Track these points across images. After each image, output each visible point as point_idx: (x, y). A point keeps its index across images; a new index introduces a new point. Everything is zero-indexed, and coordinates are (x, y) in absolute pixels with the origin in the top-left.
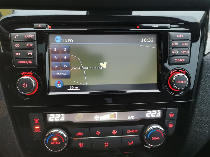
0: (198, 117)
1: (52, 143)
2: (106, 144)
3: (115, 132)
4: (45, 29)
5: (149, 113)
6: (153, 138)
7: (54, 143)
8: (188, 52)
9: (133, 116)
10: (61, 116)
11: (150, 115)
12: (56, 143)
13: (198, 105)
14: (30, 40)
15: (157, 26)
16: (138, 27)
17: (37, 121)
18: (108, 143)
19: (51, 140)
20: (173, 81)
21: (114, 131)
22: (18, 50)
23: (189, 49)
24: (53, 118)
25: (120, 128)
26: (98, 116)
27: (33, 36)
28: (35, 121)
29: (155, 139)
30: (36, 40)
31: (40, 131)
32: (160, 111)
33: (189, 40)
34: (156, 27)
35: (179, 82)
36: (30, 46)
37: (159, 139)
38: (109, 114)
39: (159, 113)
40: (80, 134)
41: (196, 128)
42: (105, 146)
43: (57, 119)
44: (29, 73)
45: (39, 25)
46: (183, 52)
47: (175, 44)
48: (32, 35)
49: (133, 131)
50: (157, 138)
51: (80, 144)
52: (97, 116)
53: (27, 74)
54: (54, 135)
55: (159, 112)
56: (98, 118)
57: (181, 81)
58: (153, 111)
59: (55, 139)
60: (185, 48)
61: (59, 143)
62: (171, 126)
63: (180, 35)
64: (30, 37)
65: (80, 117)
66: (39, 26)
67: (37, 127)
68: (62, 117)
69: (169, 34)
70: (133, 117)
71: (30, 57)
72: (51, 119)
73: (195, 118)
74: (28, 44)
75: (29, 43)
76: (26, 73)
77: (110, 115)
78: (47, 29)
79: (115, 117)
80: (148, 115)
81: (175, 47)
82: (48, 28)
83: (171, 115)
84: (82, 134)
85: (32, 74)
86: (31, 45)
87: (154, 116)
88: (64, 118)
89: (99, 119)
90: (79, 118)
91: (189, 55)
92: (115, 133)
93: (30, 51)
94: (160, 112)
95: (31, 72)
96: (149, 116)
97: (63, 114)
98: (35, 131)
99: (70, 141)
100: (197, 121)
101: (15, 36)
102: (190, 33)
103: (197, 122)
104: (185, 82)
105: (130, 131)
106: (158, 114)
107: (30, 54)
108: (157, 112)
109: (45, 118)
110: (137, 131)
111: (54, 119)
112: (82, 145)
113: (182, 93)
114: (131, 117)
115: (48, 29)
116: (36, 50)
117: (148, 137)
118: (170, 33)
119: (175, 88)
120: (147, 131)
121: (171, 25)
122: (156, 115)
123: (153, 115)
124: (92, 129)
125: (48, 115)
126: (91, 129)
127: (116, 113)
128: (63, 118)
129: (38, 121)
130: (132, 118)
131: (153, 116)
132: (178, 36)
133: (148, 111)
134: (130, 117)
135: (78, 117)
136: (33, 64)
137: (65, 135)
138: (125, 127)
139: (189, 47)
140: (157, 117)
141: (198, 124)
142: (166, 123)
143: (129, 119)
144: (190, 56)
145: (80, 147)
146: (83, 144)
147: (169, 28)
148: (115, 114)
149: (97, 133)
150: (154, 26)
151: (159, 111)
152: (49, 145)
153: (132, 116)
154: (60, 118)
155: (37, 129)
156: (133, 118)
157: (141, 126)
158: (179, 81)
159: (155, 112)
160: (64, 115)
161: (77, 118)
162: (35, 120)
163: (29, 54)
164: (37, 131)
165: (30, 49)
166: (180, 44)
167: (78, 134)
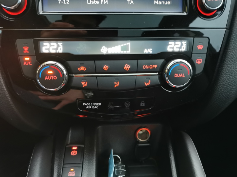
0: (233, 53)
1: (46, 78)
2: (117, 84)
5: (171, 45)
6: (176, 75)
7: (50, 78)
9: (151, 49)
10: (58, 46)
11: (173, 48)
12: (51, 78)
13: (234, 38)
17: (26, 49)
18: (118, 83)
19: (45, 74)
21: (126, 66)
28: (24, 50)
29: (179, 76)
31: (30, 63)
32: (185, 42)
37: (184, 76)
38: (120, 44)
40: (82, 68)
41: (231, 68)
42: (115, 87)
43: (53, 49)
50: (181, 74)
51: (83, 83)
54: (49, 67)
55: (184, 44)
56: (106, 50)
59: (50, 72)
61: (55, 78)
62: (199, 62)
67: (27, 59)
68: (59, 48)
70: (151, 51)
72: (46, 49)
73: (229, 55)
79: (128, 50)
80: (170, 48)
83: (200, 47)
84: (85, 69)
87: (178, 50)
88: (62, 48)
89: (107, 51)
92: (128, 69)
96: (171, 50)
98: (25, 64)
100: (232, 58)
103: (232, 60)
106: (183, 47)
108: (182, 45)
109: (37, 47)
110: (156, 66)
111: (49, 49)
112: (85, 84)
117: (170, 74)
122: (180, 48)
123: (177, 48)
126: (97, 62)
127: (129, 44)
128: (60, 49)
129: (28, 50)
130: (149, 52)
131: (176, 50)
134: (147, 50)
138: (141, 61)
141: (233, 62)
142: (193, 58)
143: (146, 53)
145: (83, 87)
146: (87, 83)
148: (128, 46)
149: (105, 68)
152: (43, 81)
153: (149, 49)
154: (57, 49)
155: (27, 61)
159: (178, 43)
160: (61, 45)
162: (24, 48)
164: (27, 64)
167: (80, 69)
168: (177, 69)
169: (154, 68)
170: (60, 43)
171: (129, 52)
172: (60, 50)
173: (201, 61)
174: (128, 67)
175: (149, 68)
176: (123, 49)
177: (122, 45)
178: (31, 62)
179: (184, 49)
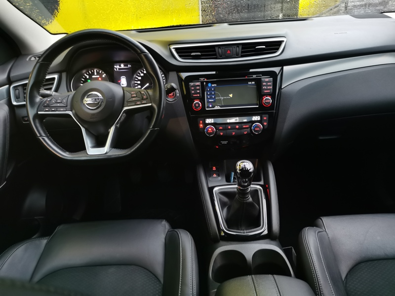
1: (209, 132)
2: (233, 133)
4: (204, 80)
5: (254, 118)
6: (256, 129)
14: (198, 86)
16: (246, 77)
17: (201, 122)
19: (208, 130)
21: (237, 126)
22: (193, 90)
23: (272, 86)
24: (208, 121)
25: (240, 125)
30: (200, 85)
33: (271, 82)
34: (255, 76)
40: (221, 128)
42: (233, 135)
43: (210, 121)
45: (201, 79)
46: (268, 88)
47: (265, 84)
48: (199, 83)
50: (258, 129)
52: (228, 120)
59: (210, 130)
61: (212, 131)
63: (267, 80)
67: (201, 125)
69: (261, 79)
70: (246, 120)
71: (199, 93)
76: (197, 100)
81: (264, 85)
83: (265, 118)
90: (220, 120)
95: (199, 100)
98: (201, 127)
99: (216, 132)
101: (192, 84)
102: (272, 78)
104: (269, 101)
109: (205, 121)
115: (206, 80)
116: (201, 90)
117: (254, 129)
120: (253, 126)
121: (262, 75)
124: (227, 126)
127: (238, 118)
131: (256, 120)
132: (265, 80)
136: (200, 96)
137: (215, 129)
138: (242, 125)
142: (262, 122)
143: (244, 121)
144: (273, 89)
145: (221, 135)
147: (261, 77)
149: (229, 128)
151: (259, 117)
152: (207, 132)
157: (250, 124)
159: (257, 117)
165: (198, 89)
166: (267, 84)
168: (257, 126)
169: (247, 127)
170: (213, 119)
171: (238, 121)
172: (213, 122)
176: (236, 120)
178: (203, 126)
179: (259, 119)
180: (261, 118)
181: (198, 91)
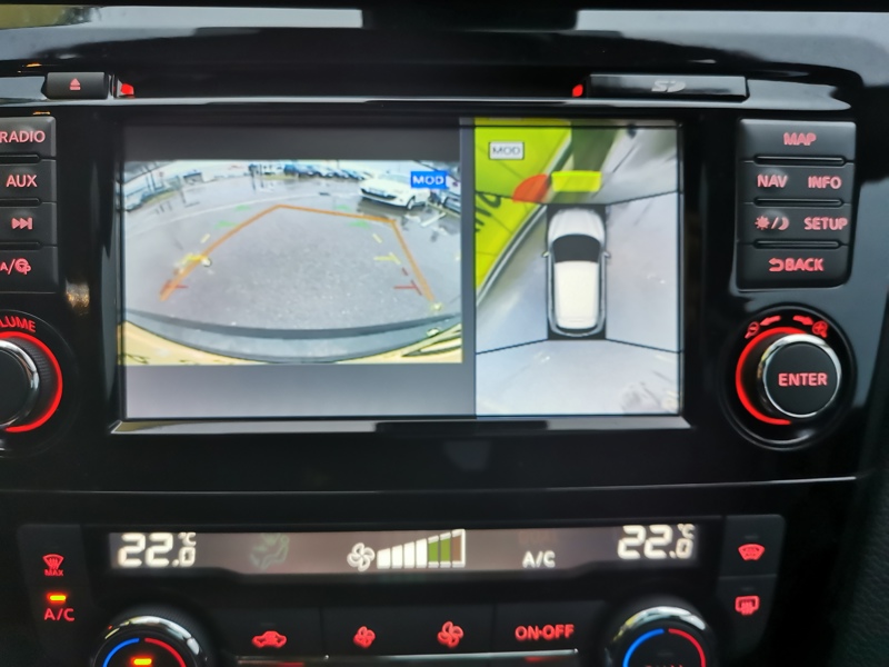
3: (451, 633)
4: (104, 97)
5: (634, 536)
8: (841, 223)
9: (551, 554)
10: (178, 544)
11: (640, 549)
14: (22, 154)
15: (676, 83)
16: (578, 90)
17: (53, 563)
20: (763, 373)
21: (447, 630)
23: (848, 206)
26: (366, 546)
27: (39, 137)
28: (48, 568)
30: (53, 153)
31: (69, 615)
32: (691, 527)
33: (846, 161)
34: (671, 90)
35: (794, 380)
36: (21, 182)
38: (427, 537)
39: (683, 537)
40: (272, 638)
43: (157, 556)
44: (16, 322)
45: (70, 81)
46: (812, 224)
47: (775, 178)
48: (36, 127)
49: (549, 632)
52: (360, 545)
53: (9, 329)
54: (137, 640)
55: (685, 533)
56: (369, 559)
57: (804, 375)
58: (655, 528)
59: (143, 662)
60: (823, 202)
62: (747, 606)
63: (799, 136)
64: (24, 137)
65: (273, 549)
66: (69, 85)
67: (58, 598)
68: (183, 551)
69: (741, 130)
70: (550, 559)
71: (22, 242)
72: (130, 556)
73: (874, 568)
74: (11, 177)
75: (22, 168)
76: (4, 322)
77: (428, 545)
78: (110, 101)
79: (455, 555)
80: (629, 548)
81: (772, 197)
82: (119, 93)
83: (751, 552)
84: (279, 641)
85: (30, 326)
86: (27, 180)
87: (660, 554)
88: (193, 552)
89: (374, 562)
90: (270, 553)
91: (846, 239)
92: (454, 640)
93: (24, 211)
94: (690, 532)
95: (28, 318)
96: (634, 555)
97: (186, 537)
98: (49, 614)
102: (851, 126)
104: (822, 379)
105: (532, 633)
106: (680, 542)
107: (23, 223)
108: (677, 535)
109: (101, 553)
110: (569, 629)
111: (142, 556)
113: (805, 436)
114: (541, 554)
115: (120, 97)
116: (54, 205)
118: (747, 122)
119: (770, 410)
120: (621, 633)
121: (749, 81)
122: (671, 547)
123: (656, 548)
125: (113, 536)
126: (330, 614)
127: (461, 533)
128: (187, 556)
129: (60, 568)
130: (542, 563)
132: (786, 135)
133: (629, 529)
134: (535, 556)
135: (262, 549)
136: (37, 278)
137: (194, 645)
139: (848, 196)
140: (678, 560)
142: (721, 594)
143: (529, 566)
144: (851, 245)
147: (740, 98)
148: (455, 542)
149: (359, 636)
150: (661, 83)
151: (685, 529)
153: (544, 551)
154: (173, 555)
155: (56, 607)
156: (550, 564)
157: (592, 608)
158: (791, 376)
159: (662, 530)
160: (191, 539)
161: (260, 556)
162: (45, 558)
163: (15, 223)
164: (56, 616)
165: (23, 198)
166: (798, 182)
167: (261, 641)
169: (562, 636)
170: (187, 534)
171: (460, 564)
172: (187, 558)
173: (754, 602)
174: (456, 632)
175: (541, 638)
176: (435, 552)
177: (434, 539)
178: (72, 610)
179: (685, 549)
180: (709, 543)
181: (22, 222)
